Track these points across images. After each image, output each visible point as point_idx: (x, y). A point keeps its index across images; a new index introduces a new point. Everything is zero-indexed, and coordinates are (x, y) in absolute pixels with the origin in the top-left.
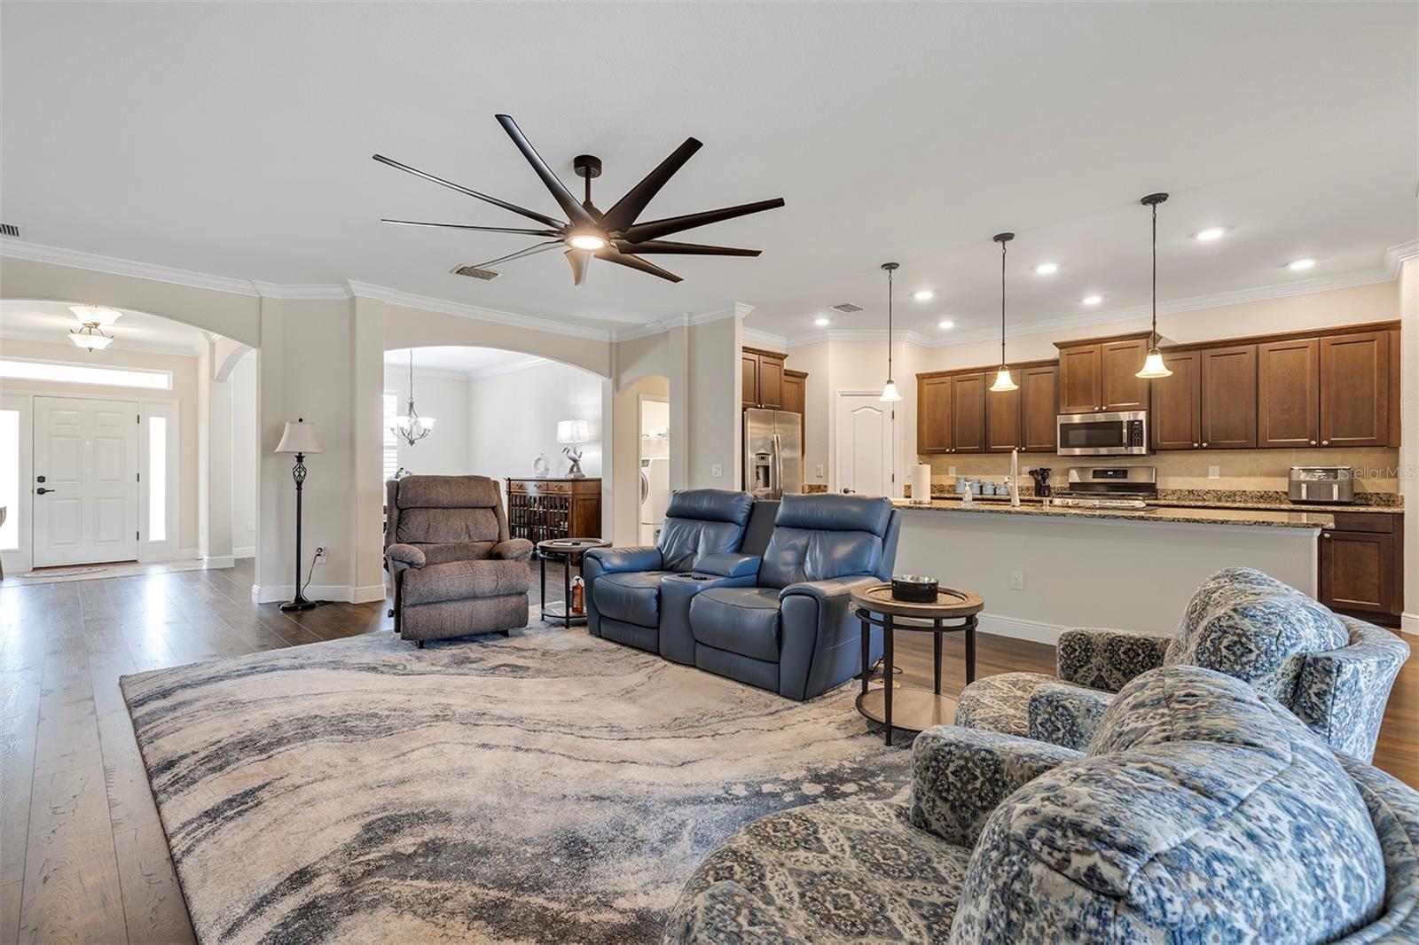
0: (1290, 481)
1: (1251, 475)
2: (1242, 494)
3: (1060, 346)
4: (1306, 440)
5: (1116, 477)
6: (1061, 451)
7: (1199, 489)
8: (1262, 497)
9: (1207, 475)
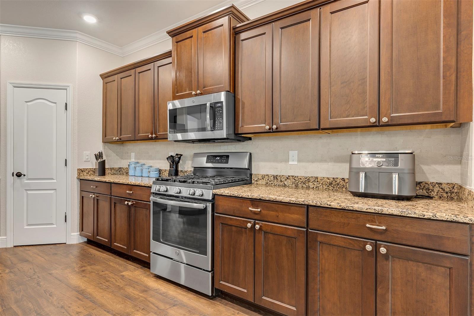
0: (351, 168)
1: (323, 160)
2: (314, 181)
3: (173, 33)
4: (367, 117)
5: (221, 163)
6: (171, 136)
7: (281, 174)
8: (331, 184)
9: (287, 161)
